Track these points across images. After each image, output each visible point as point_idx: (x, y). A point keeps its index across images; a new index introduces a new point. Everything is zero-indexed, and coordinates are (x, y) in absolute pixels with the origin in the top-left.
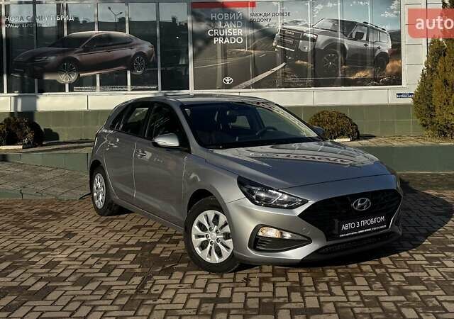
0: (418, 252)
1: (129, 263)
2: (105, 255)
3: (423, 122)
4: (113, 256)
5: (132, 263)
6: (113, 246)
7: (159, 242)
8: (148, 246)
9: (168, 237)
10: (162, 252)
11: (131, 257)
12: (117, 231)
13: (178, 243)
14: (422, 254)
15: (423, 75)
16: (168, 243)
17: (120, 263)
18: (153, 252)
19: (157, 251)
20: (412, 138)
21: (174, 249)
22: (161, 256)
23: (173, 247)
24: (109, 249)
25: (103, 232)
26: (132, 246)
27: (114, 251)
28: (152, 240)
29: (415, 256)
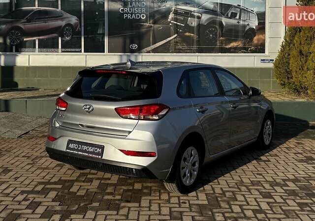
0: (290, 197)
1: (51, 200)
2: (33, 192)
3: (282, 82)
4: (38, 192)
5: (53, 200)
6: (40, 183)
7: (77, 180)
8: (67, 184)
9: (85, 176)
10: (78, 190)
11: (52, 194)
12: (44, 169)
13: (92, 182)
14: (293, 200)
15: (282, 46)
16: (84, 182)
17: (45, 200)
18: (71, 190)
19: (74, 189)
20: (273, 94)
21: (89, 187)
22: (78, 194)
23: (87, 185)
24: (36, 186)
25: (33, 169)
26: (55, 183)
27: (39, 188)
28: (71, 178)
29: (287, 201)
